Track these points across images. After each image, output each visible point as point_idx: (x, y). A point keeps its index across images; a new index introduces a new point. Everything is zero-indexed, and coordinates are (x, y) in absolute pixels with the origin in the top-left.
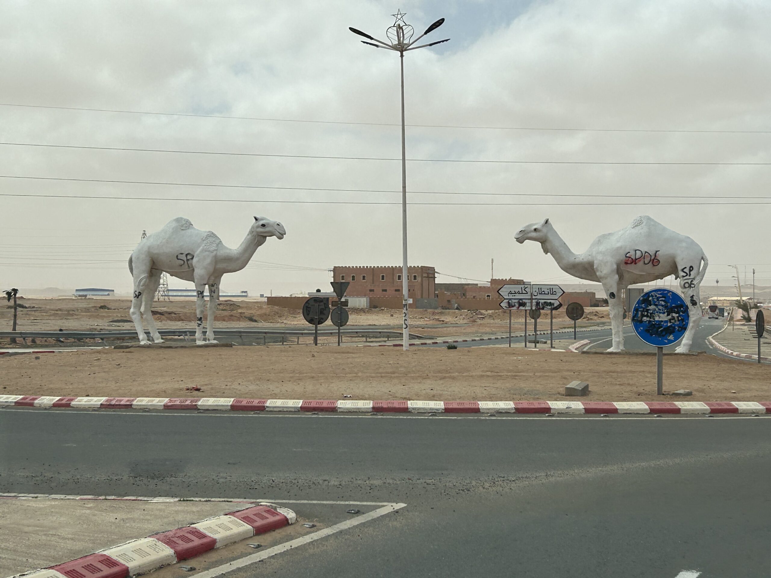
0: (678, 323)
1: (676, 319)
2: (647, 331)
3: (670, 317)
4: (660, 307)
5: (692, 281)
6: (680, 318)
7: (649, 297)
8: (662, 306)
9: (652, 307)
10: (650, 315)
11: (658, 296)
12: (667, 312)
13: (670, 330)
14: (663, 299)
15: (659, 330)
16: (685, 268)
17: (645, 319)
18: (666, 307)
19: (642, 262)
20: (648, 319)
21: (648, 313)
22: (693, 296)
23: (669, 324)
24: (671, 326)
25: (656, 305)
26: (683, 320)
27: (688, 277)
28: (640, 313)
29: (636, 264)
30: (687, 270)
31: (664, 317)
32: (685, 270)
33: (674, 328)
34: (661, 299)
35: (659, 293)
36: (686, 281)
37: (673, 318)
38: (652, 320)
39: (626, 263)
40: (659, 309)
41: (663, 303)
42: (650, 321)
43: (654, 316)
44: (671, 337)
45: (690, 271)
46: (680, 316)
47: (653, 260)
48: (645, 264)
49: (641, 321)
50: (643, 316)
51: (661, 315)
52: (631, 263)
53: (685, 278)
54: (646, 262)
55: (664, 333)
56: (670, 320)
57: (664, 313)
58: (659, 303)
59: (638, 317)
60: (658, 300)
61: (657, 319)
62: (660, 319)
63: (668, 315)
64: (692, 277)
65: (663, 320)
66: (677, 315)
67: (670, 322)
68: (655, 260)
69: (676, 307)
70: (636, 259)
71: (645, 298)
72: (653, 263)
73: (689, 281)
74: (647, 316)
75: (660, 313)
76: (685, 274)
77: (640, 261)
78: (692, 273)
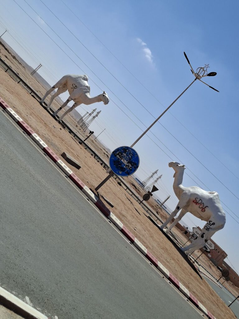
0: (128, 169)
1: (129, 167)
2: (114, 162)
3: (128, 164)
4: (128, 157)
5: (209, 228)
6: (131, 168)
7: (127, 149)
8: (129, 157)
9: (125, 154)
10: (122, 157)
11: (131, 152)
12: (128, 161)
13: (122, 169)
14: (132, 155)
15: (119, 166)
16: (212, 221)
17: (118, 156)
18: (130, 159)
19: (199, 205)
20: (119, 157)
21: (121, 155)
22: (205, 233)
23: (125, 167)
24: (125, 168)
25: (127, 155)
26: (131, 170)
27: (209, 225)
28: (118, 152)
29: (196, 204)
30: (211, 223)
31: (125, 162)
32: (211, 222)
33: (125, 170)
34: (131, 154)
35: (133, 151)
36: (207, 226)
37: (128, 166)
38: (120, 159)
39: (193, 201)
40: (127, 158)
41: (130, 157)
42: (119, 159)
43: (122, 158)
44: (120, 172)
45: (212, 224)
46: (131, 167)
47: (203, 208)
48: (199, 207)
49: (116, 156)
50: (118, 154)
51: (125, 161)
52: (195, 203)
53: (208, 225)
54: (200, 207)
55: (119, 168)
56: (127, 166)
57: (127, 161)
58: (129, 155)
59: (116, 153)
60: (130, 154)
61: (122, 160)
62: (123, 162)
63: (128, 163)
64: (211, 227)
65: (124, 163)
66: (131, 166)
67: (126, 167)
68: (204, 209)
69: (134, 163)
70: (198, 203)
71: (126, 148)
72: (202, 209)
73: (208, 227)
74: (120, 156)
75: (126, 159)
76: (209, 223)
77: (198, 204)
78: (212, 225)
